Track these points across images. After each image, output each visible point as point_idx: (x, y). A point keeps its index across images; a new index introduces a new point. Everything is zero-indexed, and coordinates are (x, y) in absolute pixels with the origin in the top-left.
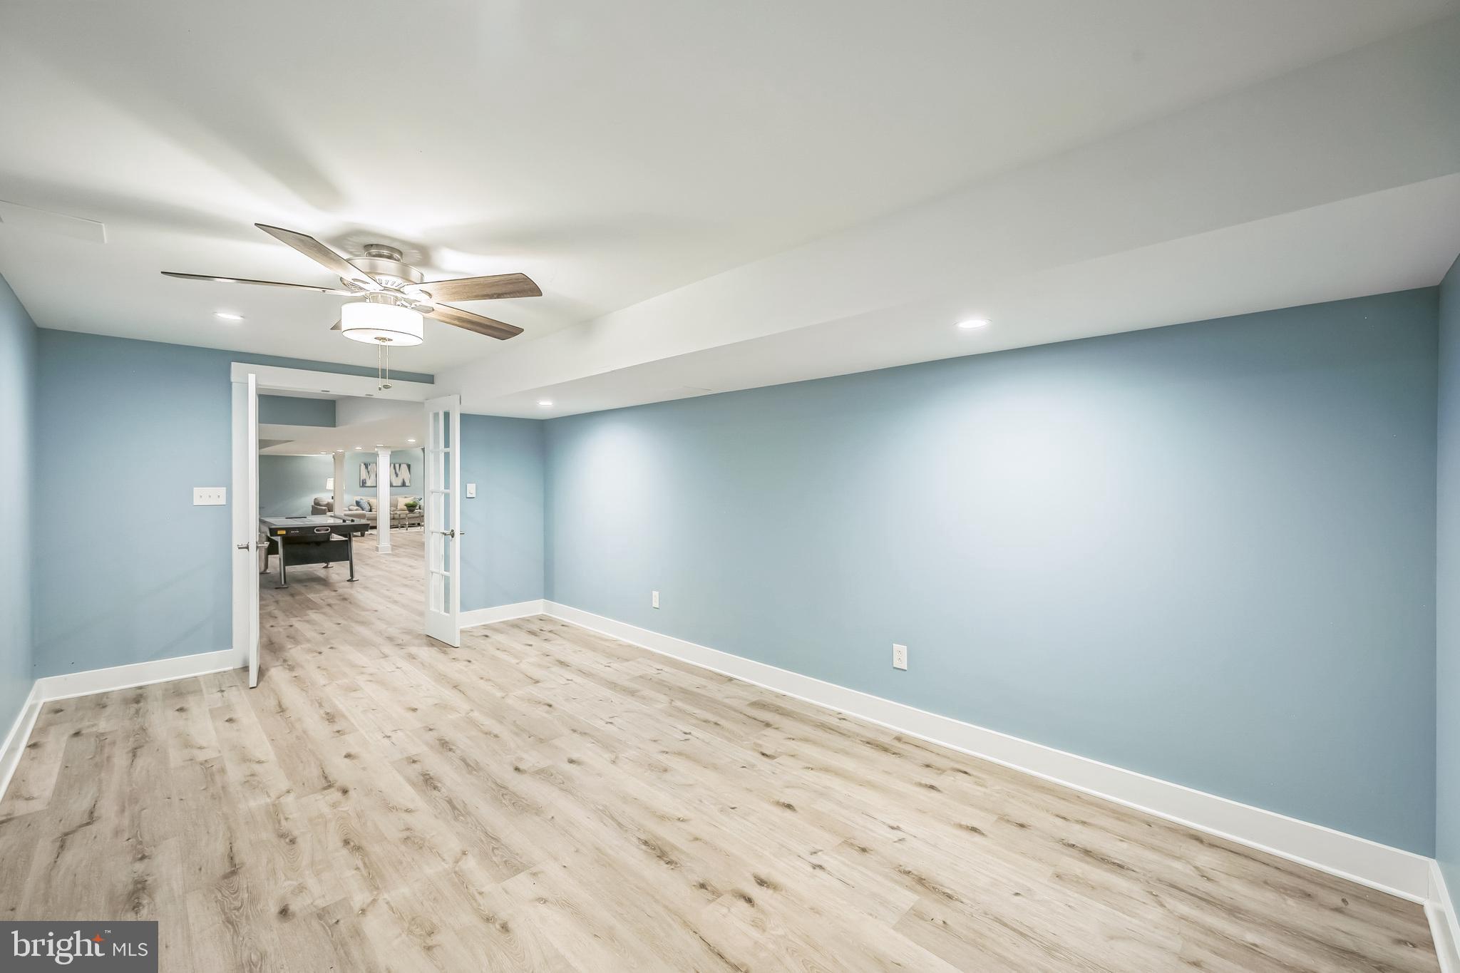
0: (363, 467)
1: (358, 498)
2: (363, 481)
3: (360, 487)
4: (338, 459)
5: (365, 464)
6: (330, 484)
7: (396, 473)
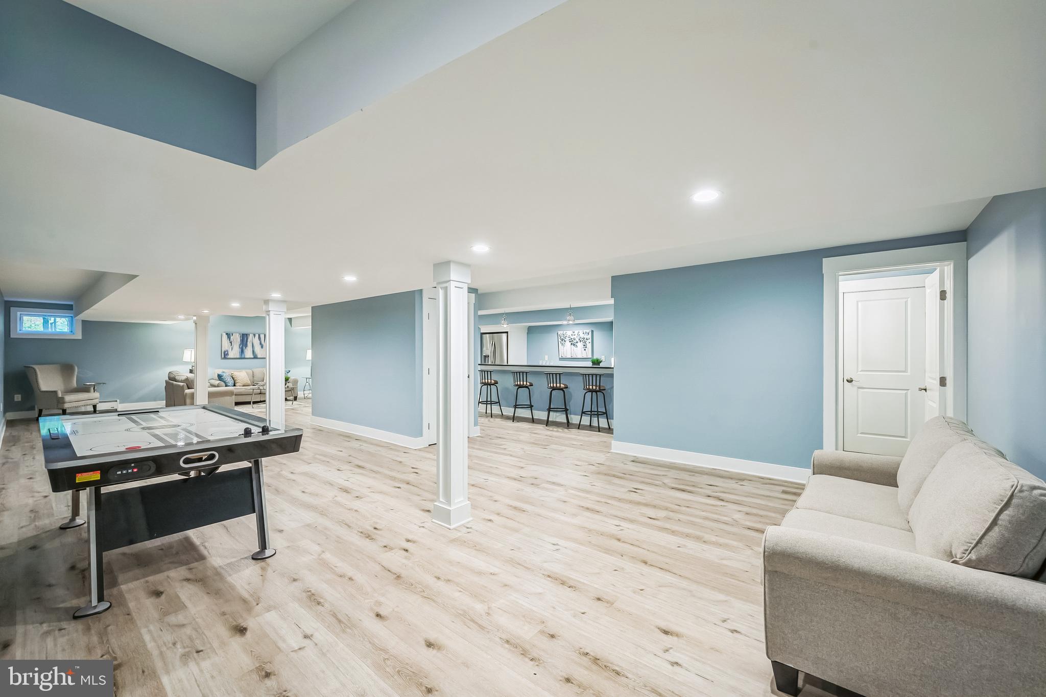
0: (225, 337)
1: (220, 372)
2: (225, 352)
3: (222, 358)
4: (201, 324)
5: (227, 334)
6: (189, 356)
7: (261, 344)
